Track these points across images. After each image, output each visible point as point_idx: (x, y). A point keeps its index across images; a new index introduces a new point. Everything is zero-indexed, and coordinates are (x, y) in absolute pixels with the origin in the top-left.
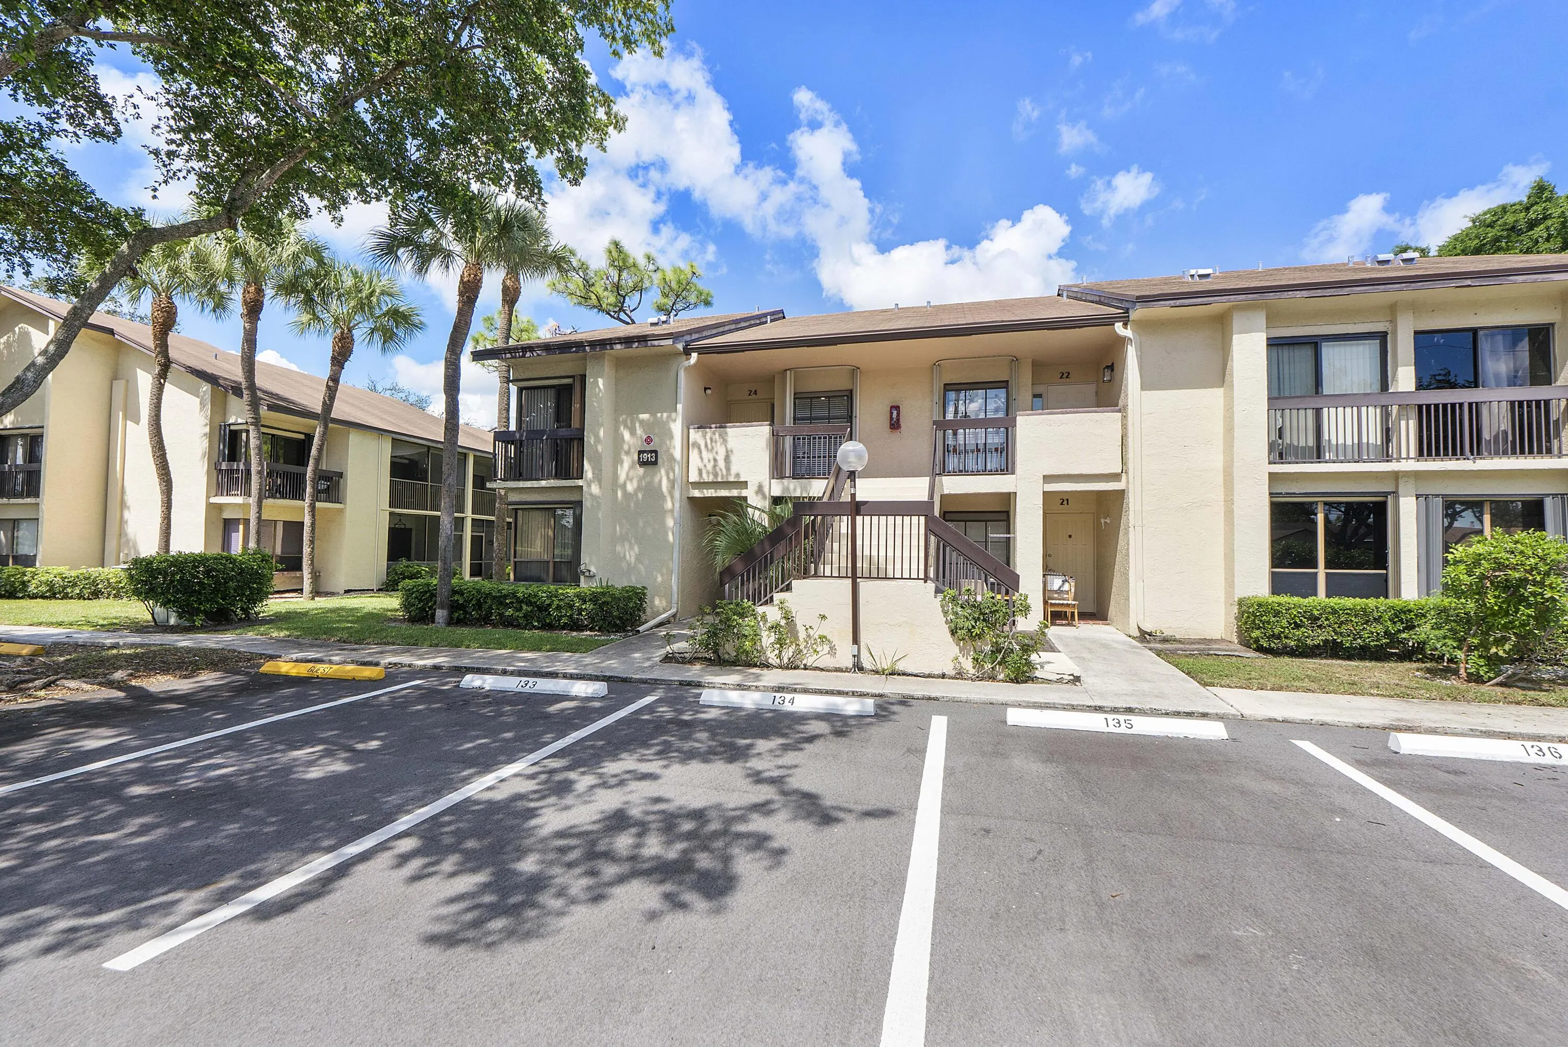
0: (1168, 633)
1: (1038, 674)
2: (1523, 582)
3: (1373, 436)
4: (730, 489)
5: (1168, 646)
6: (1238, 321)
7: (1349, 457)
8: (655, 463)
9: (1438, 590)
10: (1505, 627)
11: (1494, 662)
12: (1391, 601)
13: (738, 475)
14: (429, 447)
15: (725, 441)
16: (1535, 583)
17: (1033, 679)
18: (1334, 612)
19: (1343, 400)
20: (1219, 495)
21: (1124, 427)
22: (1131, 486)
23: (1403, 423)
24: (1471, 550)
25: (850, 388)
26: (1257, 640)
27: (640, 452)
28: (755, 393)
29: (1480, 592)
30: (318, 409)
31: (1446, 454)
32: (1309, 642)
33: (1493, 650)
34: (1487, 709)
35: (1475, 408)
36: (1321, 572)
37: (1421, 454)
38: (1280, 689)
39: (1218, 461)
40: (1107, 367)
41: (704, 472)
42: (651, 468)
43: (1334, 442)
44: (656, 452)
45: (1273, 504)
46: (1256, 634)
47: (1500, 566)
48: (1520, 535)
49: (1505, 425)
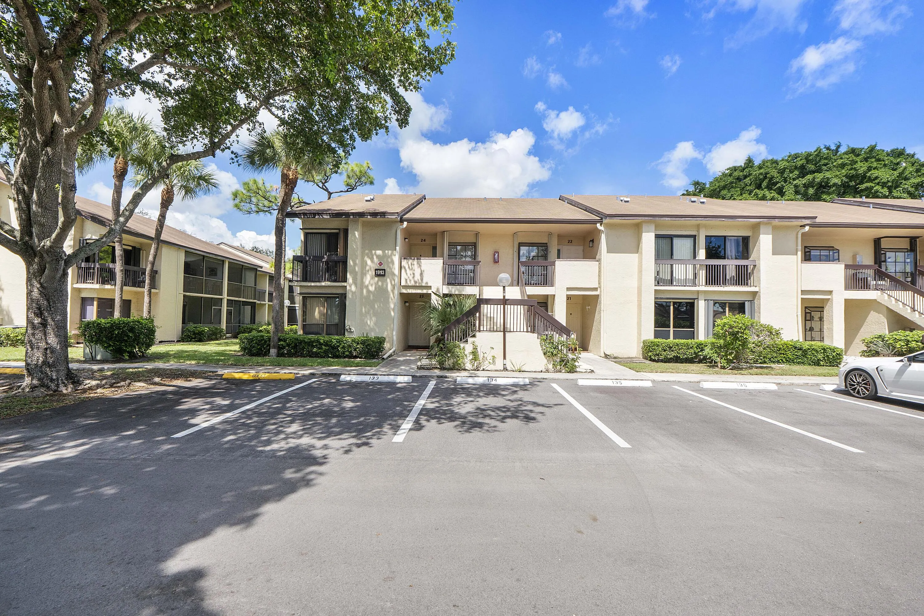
0: (615, 355)
1: (578, 370)
2: (738, 332)
3: (691, 276)
4: (422, 289)
5: (617, 360)
6: (644, 227)
7: (682, 284)
8: (384, 275)
9: (711, 336)
10: (732, 349)
11: (729, 361)
12: (696, 340)
13: (427, 283)
14: (204, 256)
15: (420, 266)
16: (741, 333)
17: (576, 372)
18: (677, 345)
19: (681, 261)
20: (635, 298)
21: (600, 268)
22: (602, 293)
23: (701, 271)
24: (723, 321)
25: (475, 241)
26: (650, 357)
27: (376, 270)
28: (425, 240)
29: (725, 336)
30: (152, 234)
31: (715, 284)
32: (668, 357)
33: (729, 357)
34: (727, 376)
35: (724, 267)
36: (672, 329)
37: (707, 284)
38: (663, 372)
39: (635, 284)
40: (591, 241)
41: (408, 281)
42: (381, 278)
43: (677, 278)
44: (384, 270)
45: (656, 303)
46: (650, 354)
47: (731, 327)
48: (737, 316)
49: (734, 274)
